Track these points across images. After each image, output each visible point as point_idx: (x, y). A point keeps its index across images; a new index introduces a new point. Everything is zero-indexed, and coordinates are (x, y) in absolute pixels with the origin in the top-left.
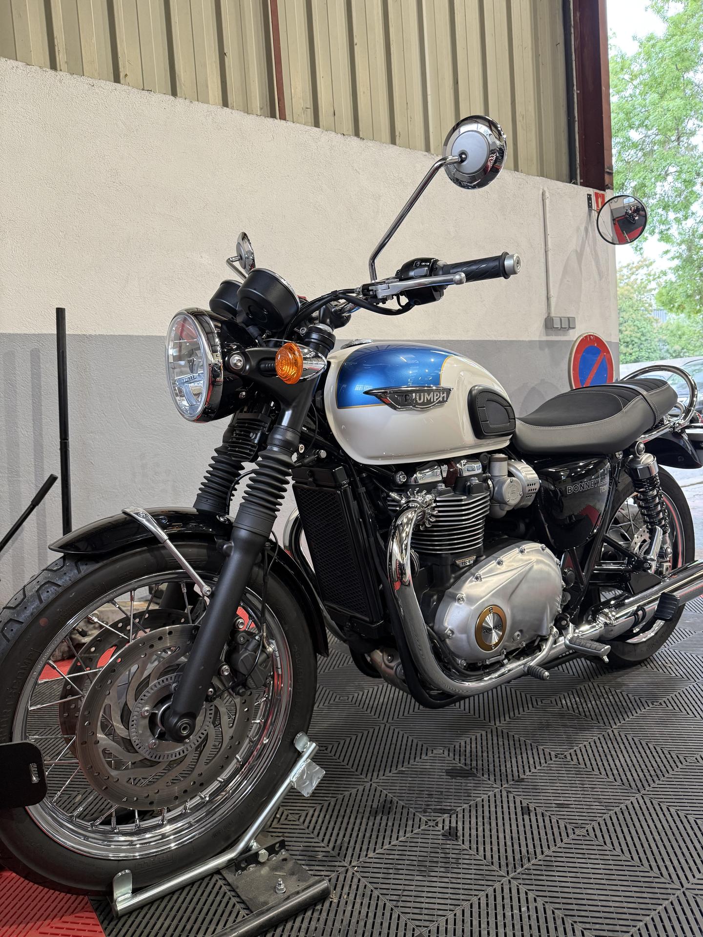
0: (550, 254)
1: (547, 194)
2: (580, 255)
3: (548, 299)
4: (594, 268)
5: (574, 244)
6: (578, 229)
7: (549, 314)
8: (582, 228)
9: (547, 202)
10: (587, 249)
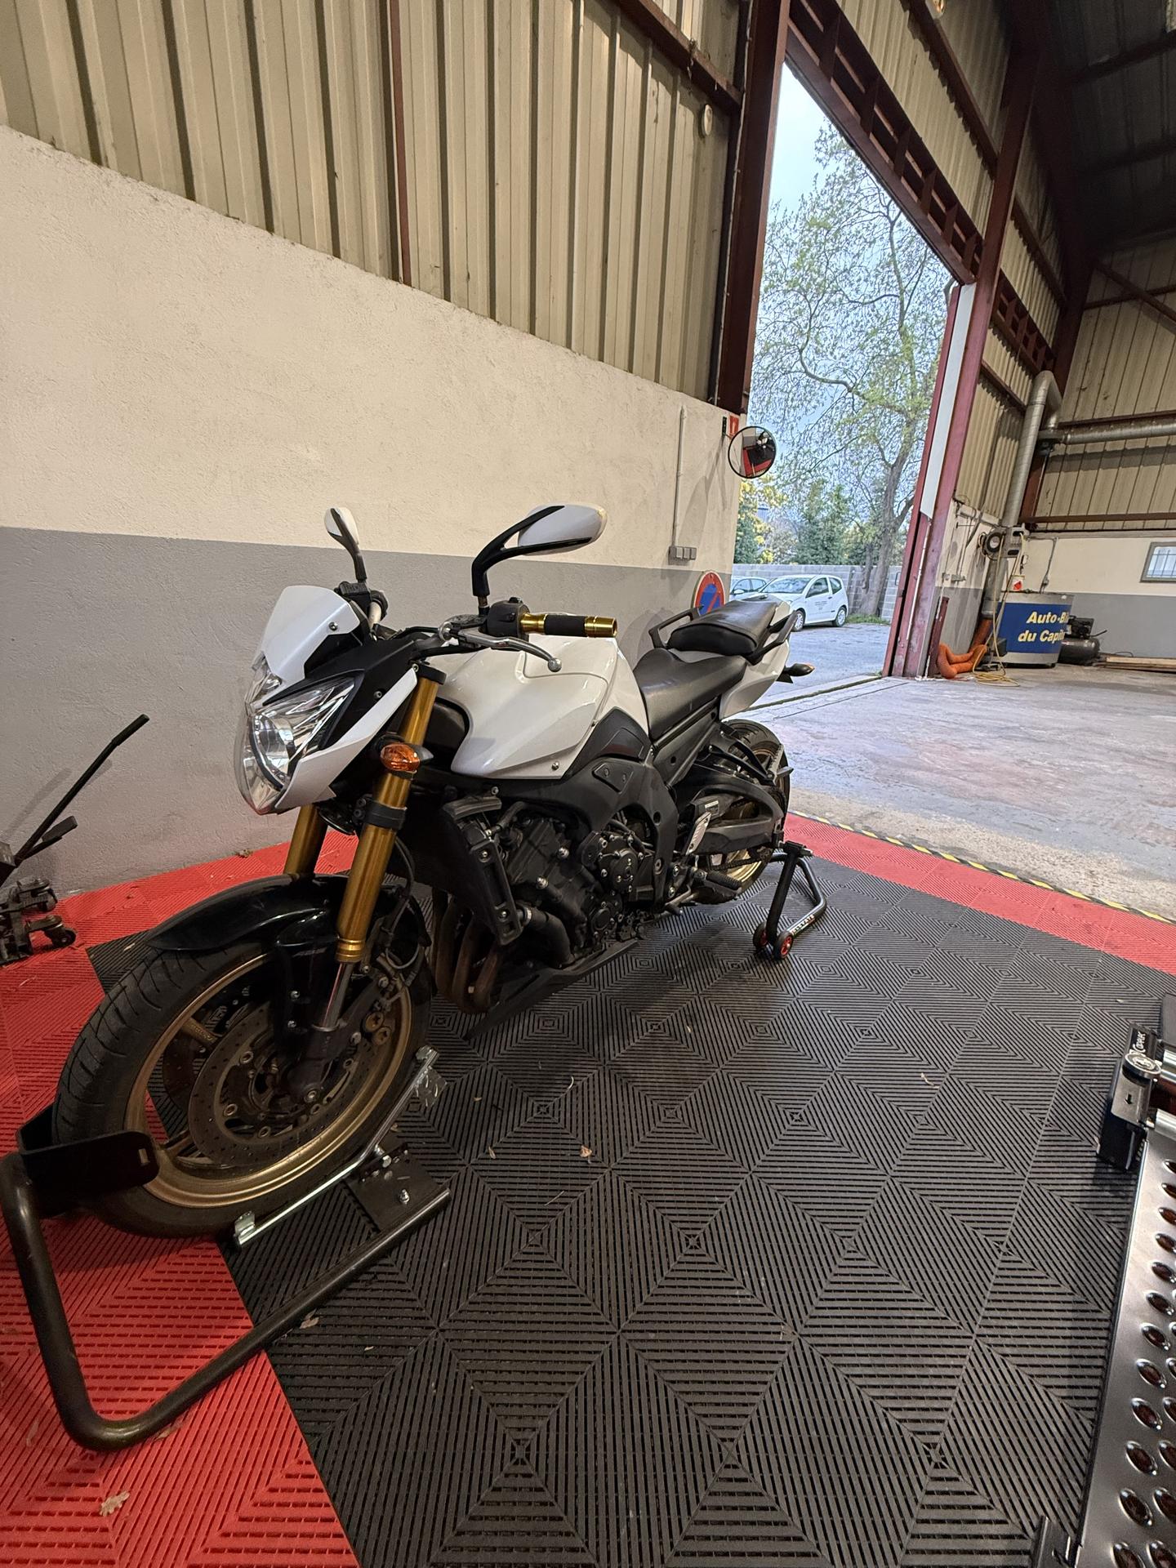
0: (680, 478)
1: (685, 414)
2: (708, 482)
3: (674, 527)
4: (720, 498)
5: (704, 471)
6: (710, 454)
7: (673, 542)
8: (714, 455)
9: (685, 421)
10: (716, 476)
